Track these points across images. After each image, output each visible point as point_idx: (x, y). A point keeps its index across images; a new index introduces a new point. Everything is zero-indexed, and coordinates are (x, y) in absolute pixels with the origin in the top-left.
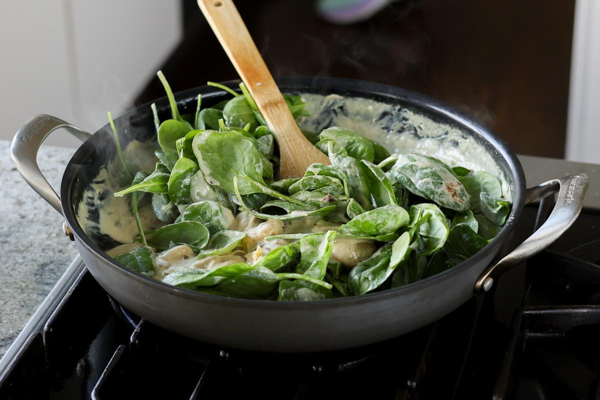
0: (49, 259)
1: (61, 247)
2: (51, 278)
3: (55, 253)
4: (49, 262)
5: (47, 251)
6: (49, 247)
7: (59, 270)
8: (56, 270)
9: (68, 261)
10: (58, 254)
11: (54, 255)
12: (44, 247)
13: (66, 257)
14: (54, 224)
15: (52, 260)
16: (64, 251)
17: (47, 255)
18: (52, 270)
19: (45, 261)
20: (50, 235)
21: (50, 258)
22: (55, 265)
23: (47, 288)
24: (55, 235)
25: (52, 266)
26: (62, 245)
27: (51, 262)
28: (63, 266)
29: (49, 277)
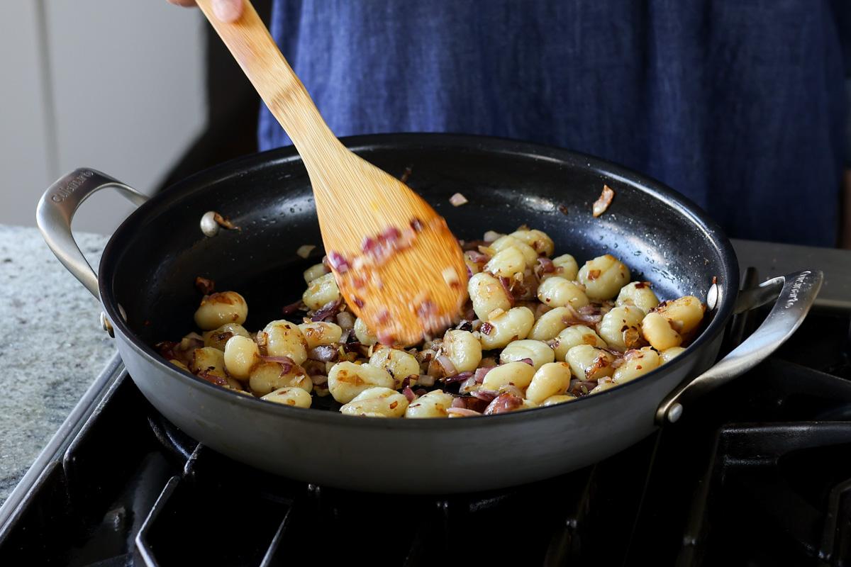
0: (62, 376)
1: (78, 361)
2: (66, 401)
3: (70, 369)
4: (63, 380)
5: (59, 365)
6: (62, 361)
7: (77, 390)
8: (73, 389)
9: (89, 378)
10: (75, 370)
11: (69, 371)
12: (55, 360)
13: (86, 374)
14: (68, 331)
15: (67, 377)
16: (82, 366)
17: (60, 371)
18: (68, 390)
19: (58, 378)
20: (62, 344)
21: (64, 374)
22: (71, 383)
23: (62, 413)
24: (69, 345)
25: (67, 385)
26: (80, 357)
27: (66, 380)
28: (83, 385)
29: (64, 398)
